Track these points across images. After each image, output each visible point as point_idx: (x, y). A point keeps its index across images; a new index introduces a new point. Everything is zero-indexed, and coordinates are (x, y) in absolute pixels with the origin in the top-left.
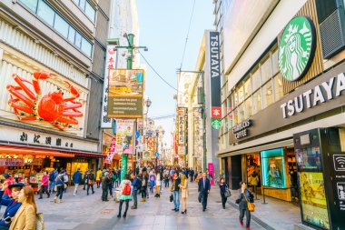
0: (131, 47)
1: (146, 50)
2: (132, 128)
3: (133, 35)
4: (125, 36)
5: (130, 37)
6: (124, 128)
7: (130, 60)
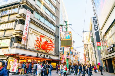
0: (67, 25)
1: (71, 25)
2: (69, 50)
3: (67, 21)
4: (64, 21)
5: (66, 22)
6: (66, 50)
7: (67, 29)
